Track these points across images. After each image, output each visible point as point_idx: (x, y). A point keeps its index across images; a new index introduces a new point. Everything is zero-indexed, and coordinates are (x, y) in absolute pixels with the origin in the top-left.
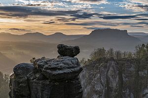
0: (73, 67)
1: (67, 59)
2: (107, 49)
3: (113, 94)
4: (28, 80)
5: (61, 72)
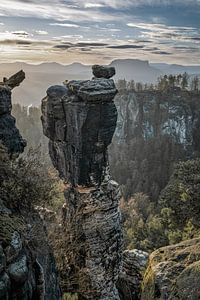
0: (109, 89)
1: (103, 81)
2: (128, 81)
3: (133, 126)
5: (98, 93)
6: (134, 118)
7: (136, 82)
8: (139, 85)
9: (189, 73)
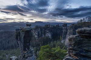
0: (30, 29)
4: (19, 32)
5: (27, 30)
6: (40, 33)
7: (40, 26)
8: (41, 26)
9: (50, 24)
